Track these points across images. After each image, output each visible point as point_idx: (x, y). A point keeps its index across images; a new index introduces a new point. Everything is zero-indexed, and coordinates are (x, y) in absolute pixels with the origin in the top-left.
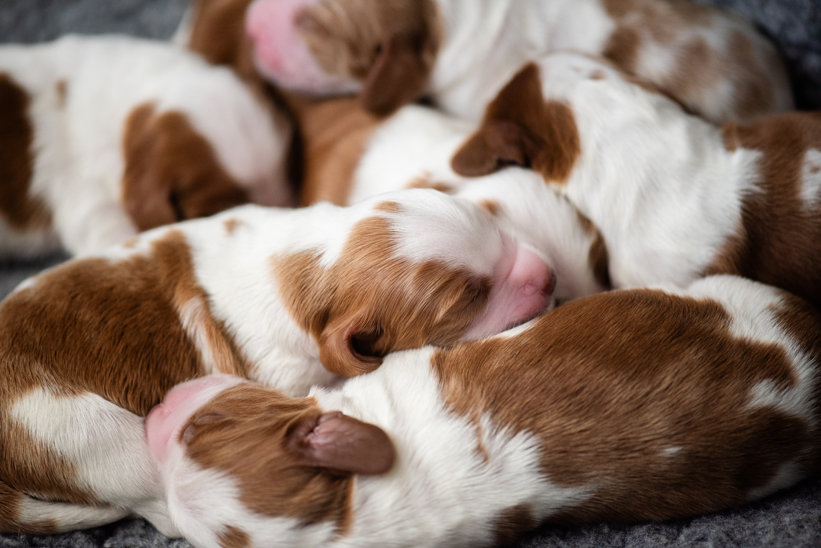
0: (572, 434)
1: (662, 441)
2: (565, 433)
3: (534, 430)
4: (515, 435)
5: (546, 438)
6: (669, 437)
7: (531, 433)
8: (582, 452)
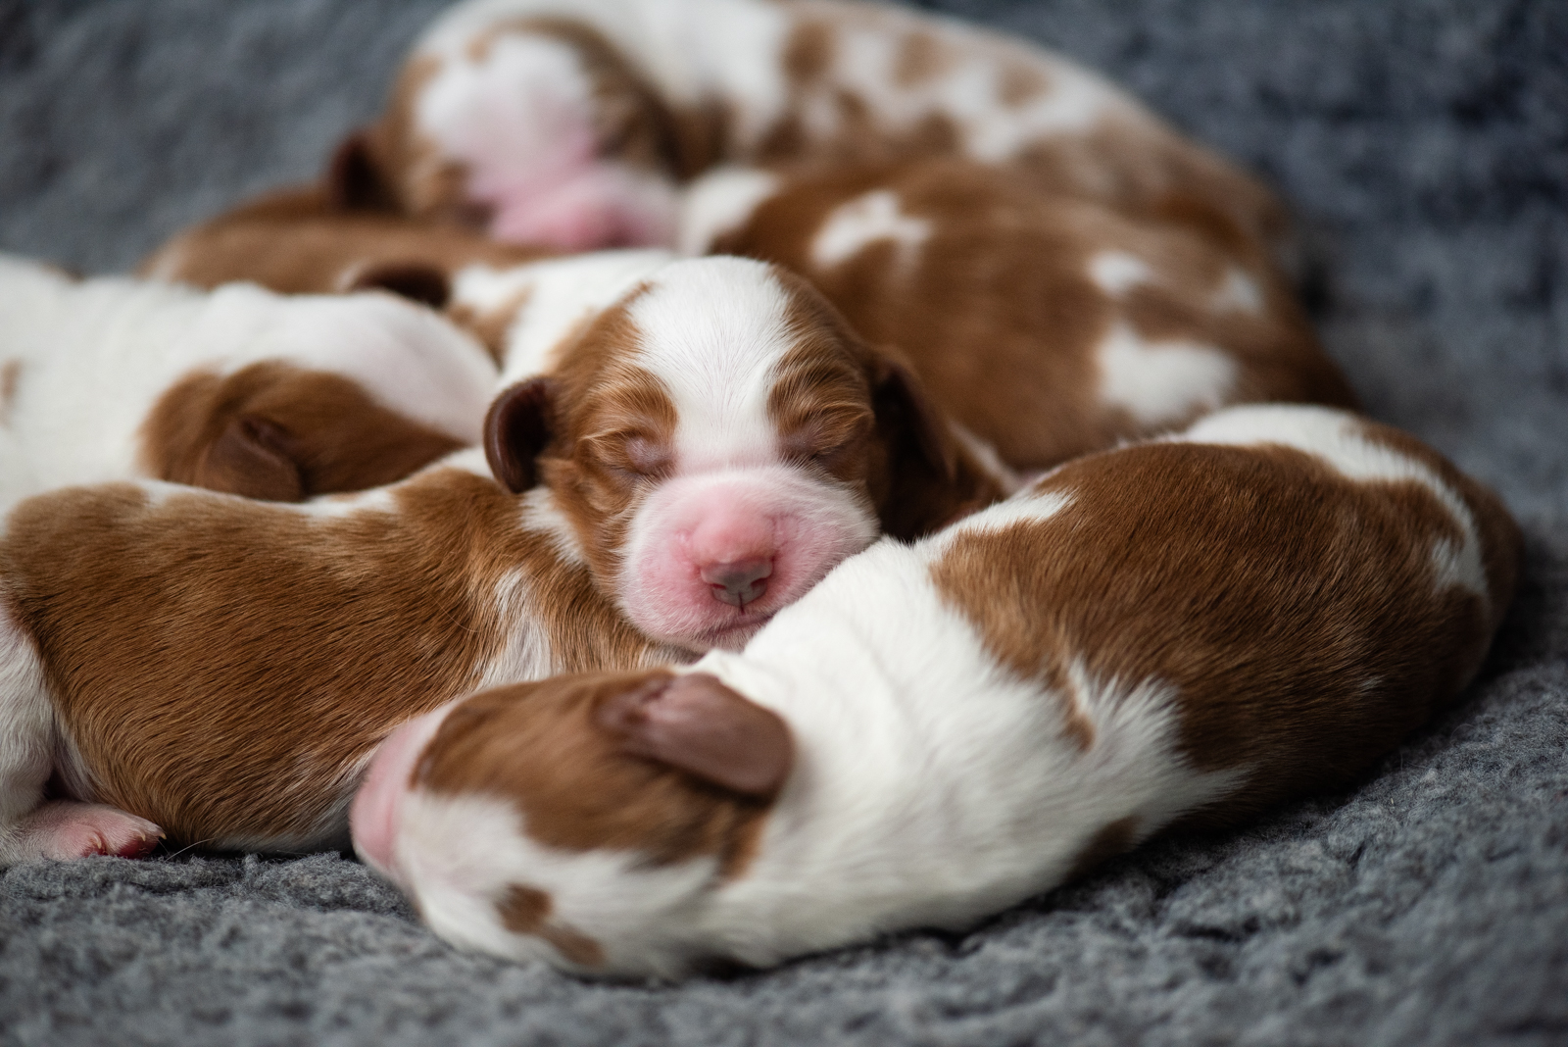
0: (1227, 672)
1: (1359, 669)
2: (1217, 672)
3: (1166, 675)
4: (1131, 691)
5: (1185, 686)
6: (1365, 661)
7: (1160, 681)
8: (1248, 702)
